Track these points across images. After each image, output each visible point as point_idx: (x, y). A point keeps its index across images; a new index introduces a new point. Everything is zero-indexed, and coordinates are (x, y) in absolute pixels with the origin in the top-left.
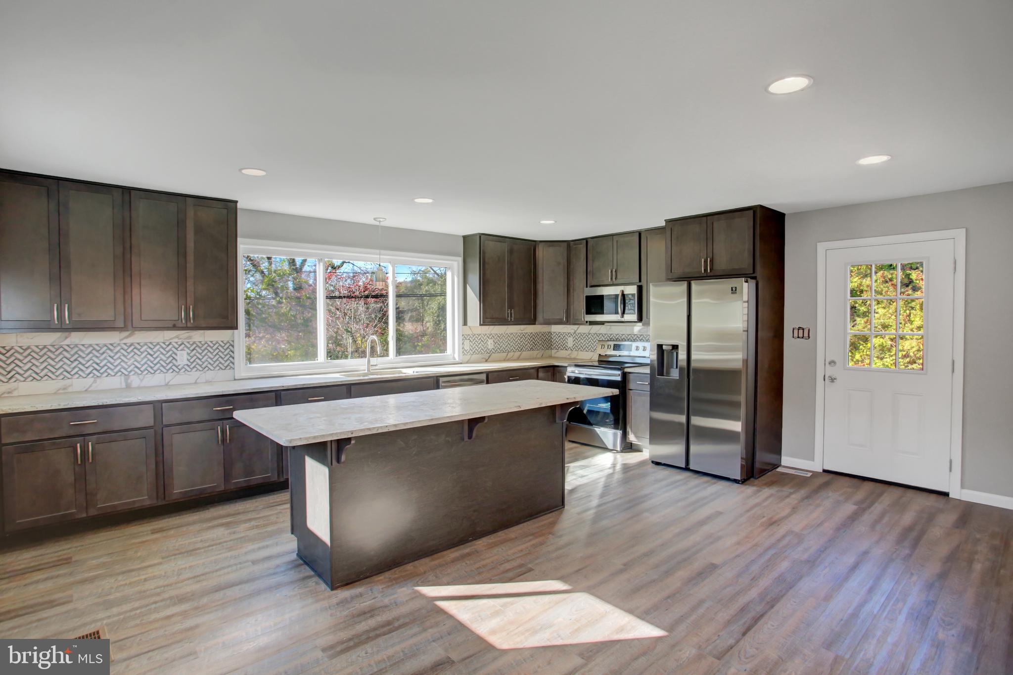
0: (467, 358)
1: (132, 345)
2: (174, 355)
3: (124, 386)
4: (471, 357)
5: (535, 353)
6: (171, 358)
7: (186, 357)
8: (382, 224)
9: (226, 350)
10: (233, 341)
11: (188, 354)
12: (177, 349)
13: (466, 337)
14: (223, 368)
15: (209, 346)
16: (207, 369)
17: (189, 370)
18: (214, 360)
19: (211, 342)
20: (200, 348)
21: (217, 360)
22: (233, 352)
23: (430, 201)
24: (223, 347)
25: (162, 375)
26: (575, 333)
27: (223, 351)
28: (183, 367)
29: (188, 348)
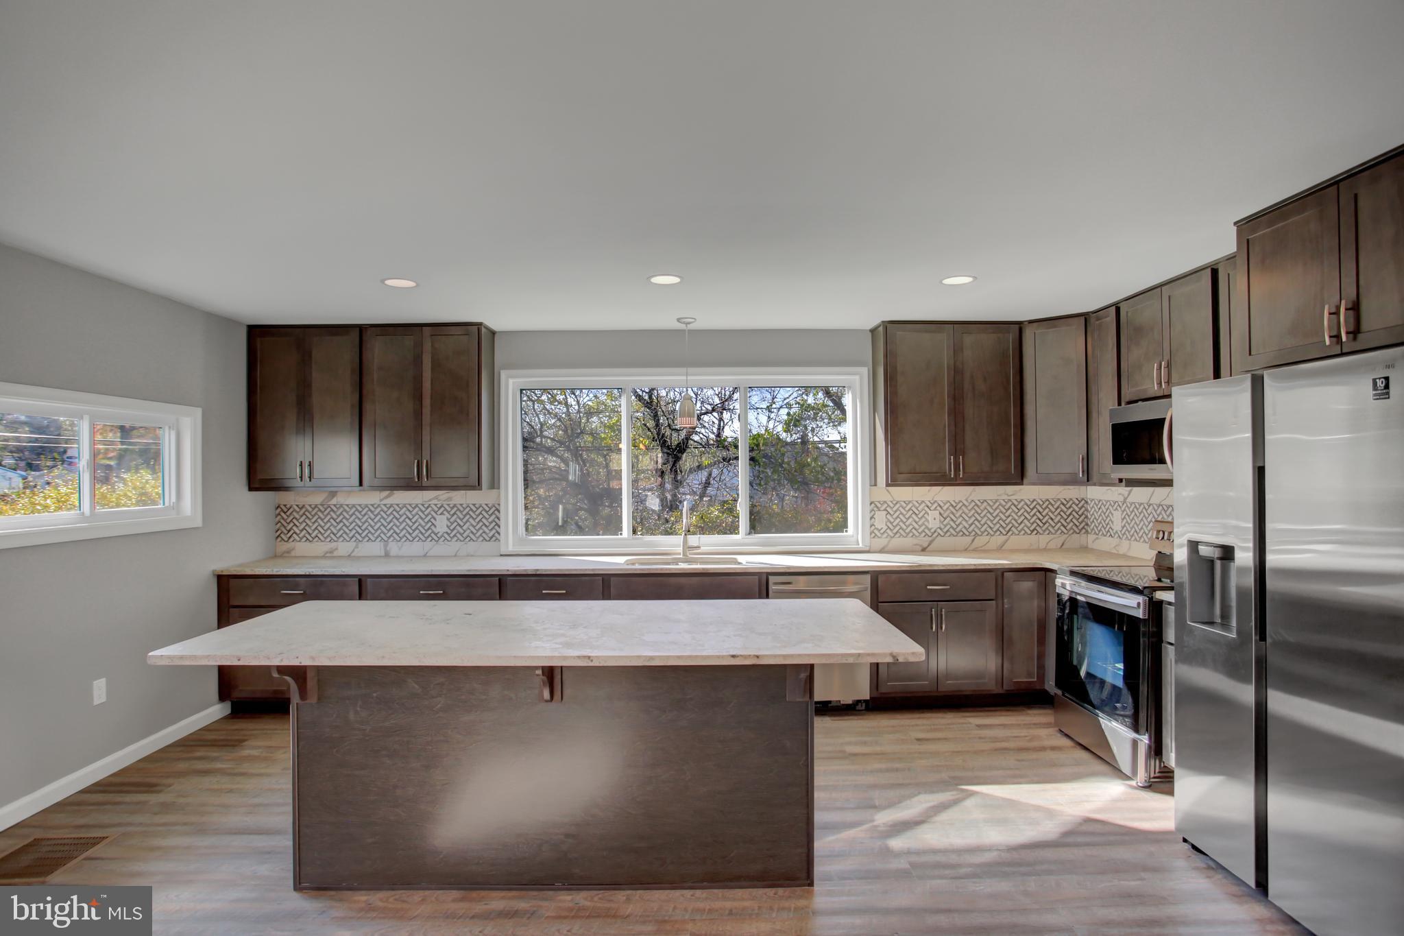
0: (882, 542)
1: (391, 506)
2: (432, 520)
3: (383, 554)
4: (889, 541)
5: (1043, 539)
6: (430, 524)
7: (446, 522)
8: (691, 327)
9: (490, 515)
10: (499, 505)
11: (448, 519)
12: (436, 513)
13: (879, 505)
14: (488, 539)
15: (471, 510)
16: (469, 538)
17: (449, 539)
18: (477, 528)
19: (474, 505)
20: (461, 512)
21: (481, 528)
22: (499, 519)
23: (675, 280)
24: (487, 512)
25: (420, 543)
26: (1124, 502)
27: (487, 517)
28: (442, 536)
29: (448, 512)
